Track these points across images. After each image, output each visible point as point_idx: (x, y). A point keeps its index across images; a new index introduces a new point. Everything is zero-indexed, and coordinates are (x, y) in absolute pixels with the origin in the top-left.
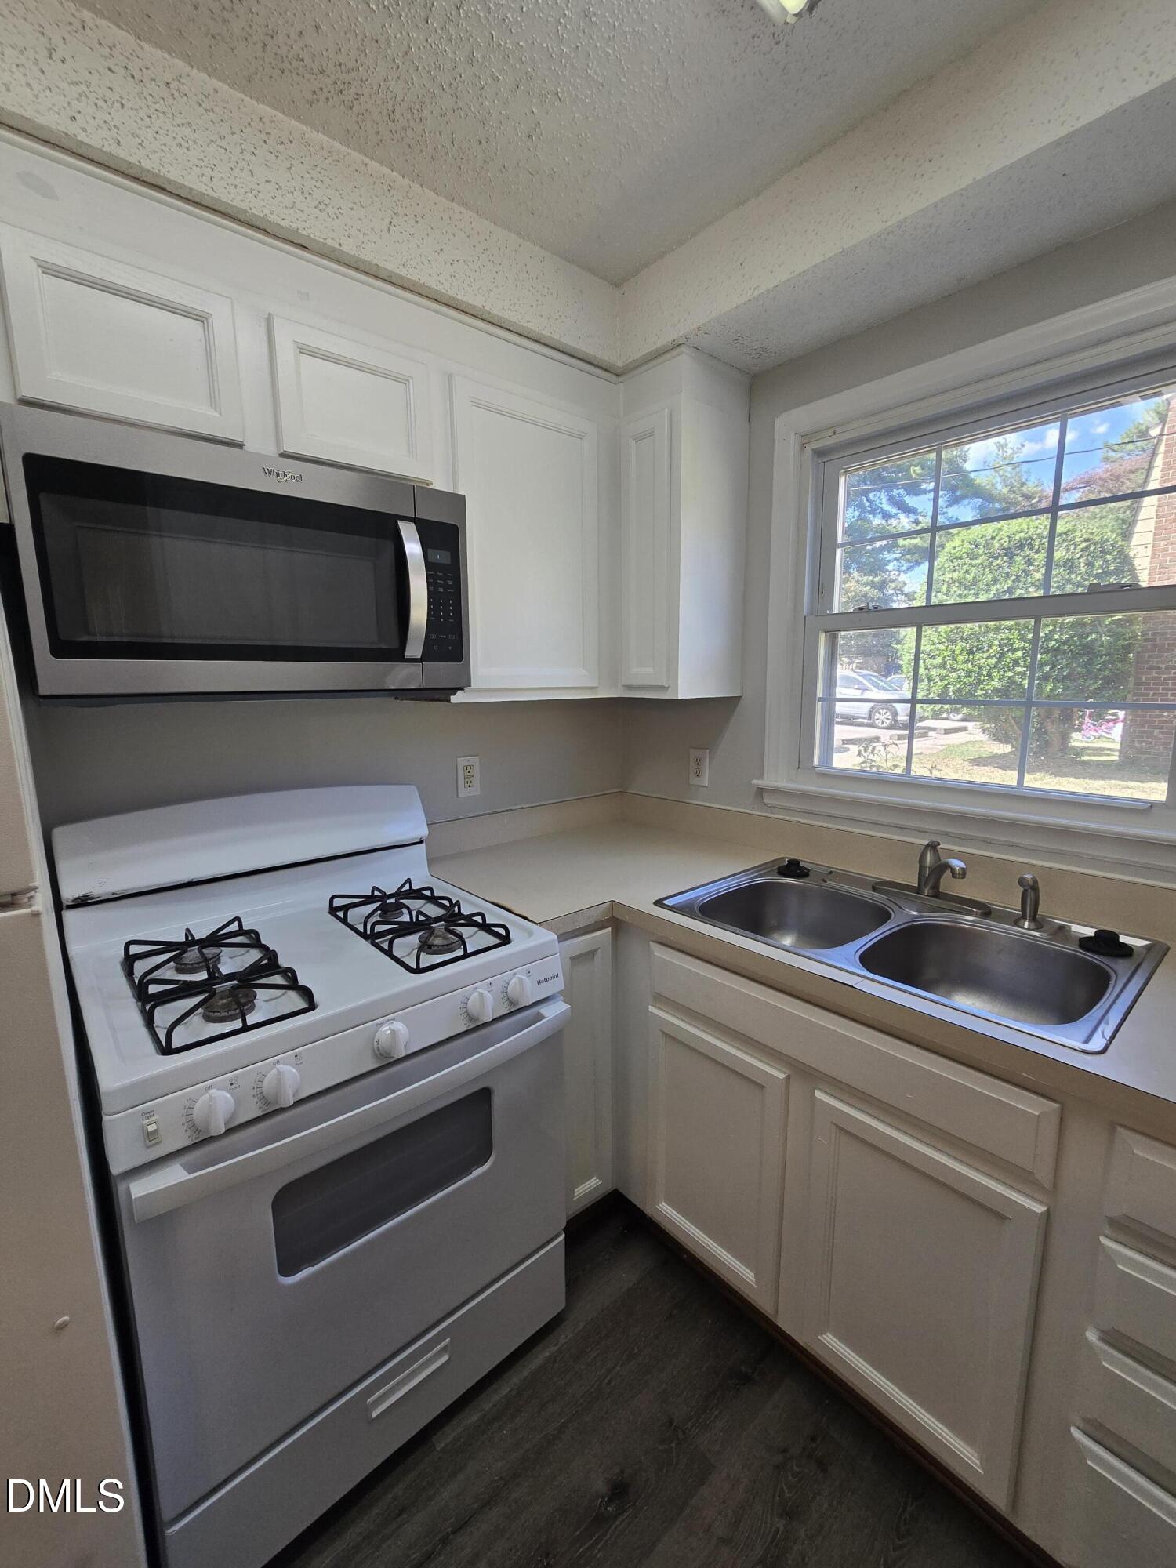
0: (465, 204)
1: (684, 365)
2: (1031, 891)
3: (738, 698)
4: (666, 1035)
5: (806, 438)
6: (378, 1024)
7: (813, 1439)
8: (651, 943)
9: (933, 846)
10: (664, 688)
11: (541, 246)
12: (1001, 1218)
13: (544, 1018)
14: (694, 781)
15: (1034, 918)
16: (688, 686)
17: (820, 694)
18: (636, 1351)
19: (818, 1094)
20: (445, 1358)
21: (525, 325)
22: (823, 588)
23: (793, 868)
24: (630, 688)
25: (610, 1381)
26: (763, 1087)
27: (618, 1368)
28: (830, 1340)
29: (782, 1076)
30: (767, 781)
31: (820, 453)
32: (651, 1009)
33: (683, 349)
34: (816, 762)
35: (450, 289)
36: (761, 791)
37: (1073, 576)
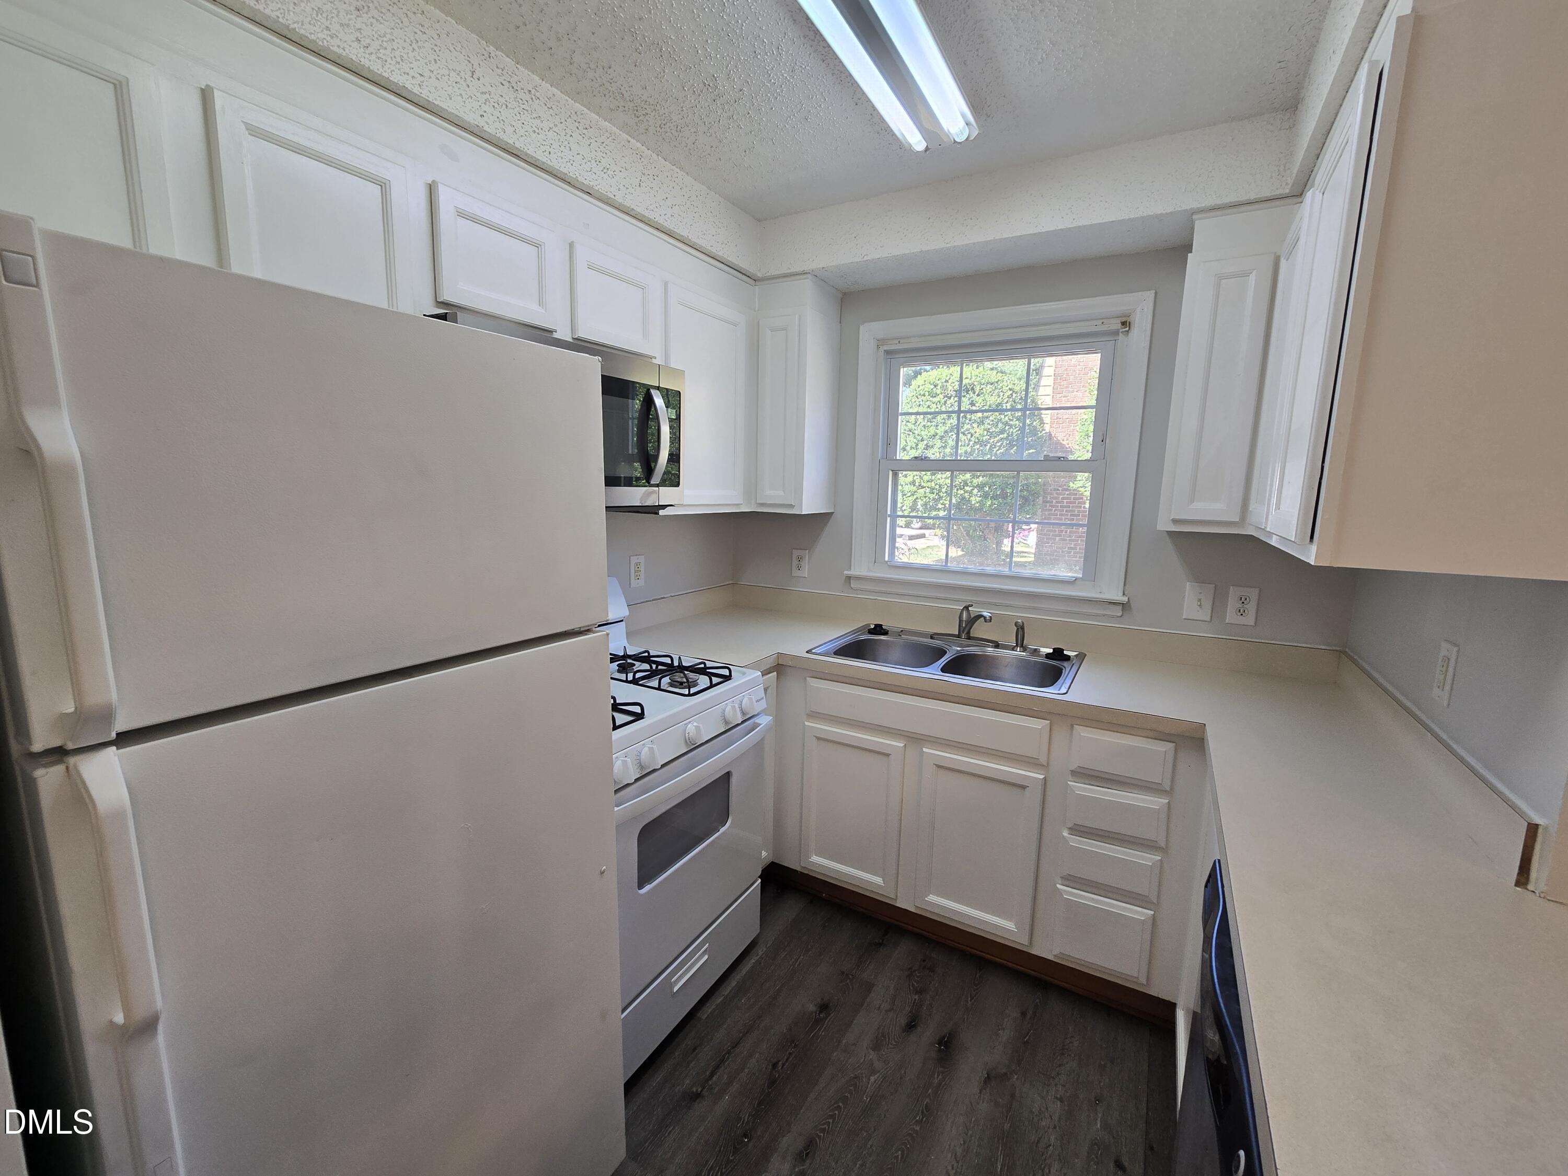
0: (681, 168)
1: (807, 287)
2: (1021, 629)
3: (832, 513)
4: (818, 739)
5: (880, 342)
6: (685, 724)
7: (924, 961)
8: (808, 678)
9: (967, 608)
10: (791, 506)
11: (719, 195)
12: (1023, 787)
13: (760, 725)
14: (796, 573)
15: (1022, 646)
16: (809, 505)
17: (889, 513)
18: (809, 947)
19: (924, 749)
20: (706, 957)
21: (710, 248)
22: (890, 441)
23: (878, 630)
24: (762, 505)
25: (800, 963)
26: (888, 755)
27: (802, 957)
28: (932, 898)
29: (902, 745)
30: (853, 572)
31: (888, 352)
32: (806, 723)
33: (809, 276)
34: (887, 559)
35: (670, 224)
36: (849, 578)
37: (1002, 417)
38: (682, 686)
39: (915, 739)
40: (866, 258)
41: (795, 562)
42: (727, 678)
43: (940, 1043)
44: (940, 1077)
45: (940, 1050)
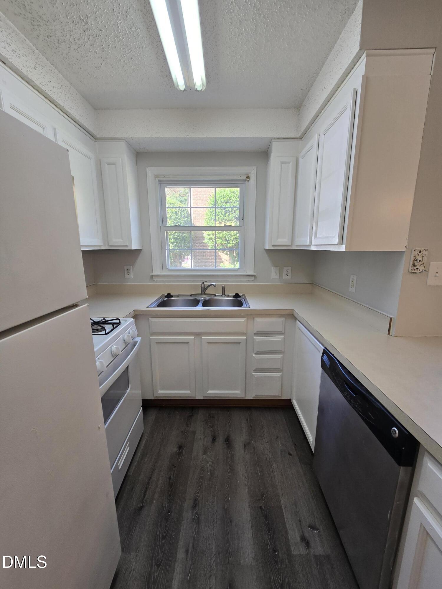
1: (123, 145)
2: (223, 289)
3: (141, 250)
4: (157, 343)
5: (156, 176)
6: (110, 347)
7: (209, 415)
8: (150, 319)
9: (203, 283)
10: (127, 246)
11: (76, 90)
12: (239, 343)
13: (138, 341)
14: (127, 276)
15: (224, 294)
16: (135, 246)
17: (166, 248)
18: (165, 427)
19: (202, 338)
20: (129, 448)
21: (75, 116)
22: (164, 219)
23: (169, 296)
24: (111, 246)
25: (164, 436)
26: (188, 343)
27: (164, 432)
28: (210, 392)
29: (193, 338)
30: (154, 273)
31: (159, 181)
32: (151, 338)
33: (124, 141)
34: (167, 267)
35: (54, 97)
36: (152, 276)
38: (98, 331)
39: (198, 334)
40: (152, 136)
41: (126, 272)
42: (119, 324)
43: (226, 441)
44: (230, 453)
45: (227, 444)
